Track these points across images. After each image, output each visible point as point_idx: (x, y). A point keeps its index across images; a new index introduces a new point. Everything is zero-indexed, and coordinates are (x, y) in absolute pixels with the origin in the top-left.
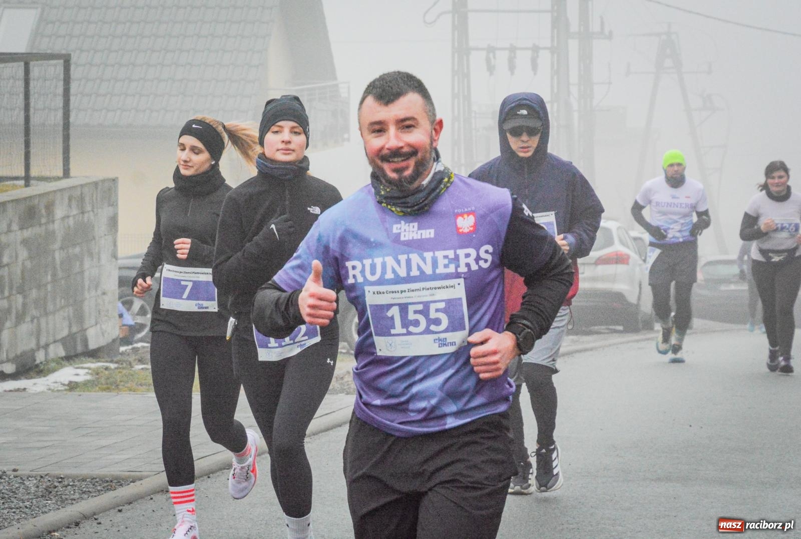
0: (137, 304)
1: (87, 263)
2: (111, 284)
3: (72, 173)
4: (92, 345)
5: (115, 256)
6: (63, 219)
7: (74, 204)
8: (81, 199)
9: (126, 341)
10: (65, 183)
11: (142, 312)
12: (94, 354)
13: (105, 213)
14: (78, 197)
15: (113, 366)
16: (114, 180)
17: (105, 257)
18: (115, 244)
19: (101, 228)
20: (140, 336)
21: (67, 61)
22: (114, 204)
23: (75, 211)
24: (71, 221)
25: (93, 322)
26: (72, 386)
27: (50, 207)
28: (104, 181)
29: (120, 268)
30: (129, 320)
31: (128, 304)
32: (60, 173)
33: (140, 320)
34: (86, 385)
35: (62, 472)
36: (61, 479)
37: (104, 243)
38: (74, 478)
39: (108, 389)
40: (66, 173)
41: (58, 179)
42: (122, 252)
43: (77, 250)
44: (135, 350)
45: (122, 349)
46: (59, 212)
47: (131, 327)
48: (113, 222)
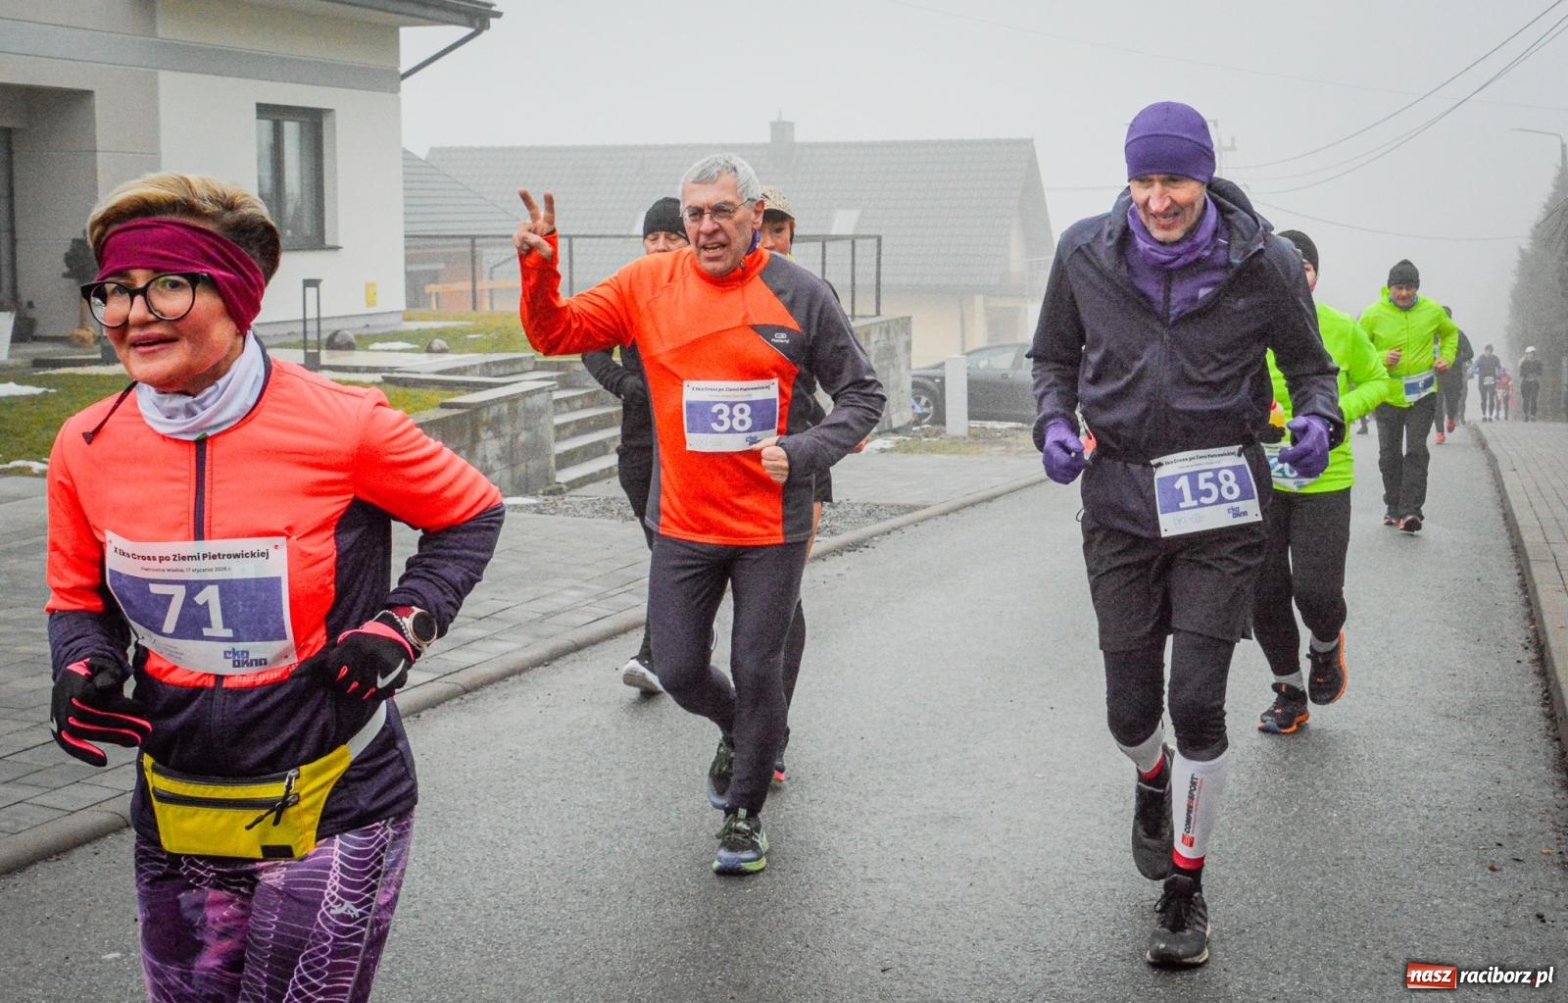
0: (924, 400)
1: (892, 372)
2: (907, 386)
3: (882, 313)
4: (895, 425)
5: (909, 367)
6: (876, 342)
7: (883, 333)
8: (888, 332)
9: (917, 423)
10: (878, 319)
11: (927, 405)
12: (896, 431)
13: (903, 338)
14: (887, 330)
15: (908, 439)
16: (909, 318)
17: (903, 368)
18: (909, 359)
19: (900, 349)
20: (927, 420)
21: (879, 239)
22: (909, 333)
23: (883, 338)
24: (881, 344)
25: (894, 410)
26: (883, 451)
27: (867, 335)
28: (902, 318)
29: (914, 376)
30: (919, 410)
31: (918, 400)
32: (874, 313)
33: (926, 410)
34: (891, 450)
35: (878, 502)
36: (878, 506)
37: (902, 358)
38: (886, 506)
39: (906, 452)
40: (878, 313)
41: (872, 316)
42: (914, 365)
43: (885, 363)
44: (923, 430)
45: (914, 428)
46: (874, 338)
47: (920, 415)
48: (908, 346)
